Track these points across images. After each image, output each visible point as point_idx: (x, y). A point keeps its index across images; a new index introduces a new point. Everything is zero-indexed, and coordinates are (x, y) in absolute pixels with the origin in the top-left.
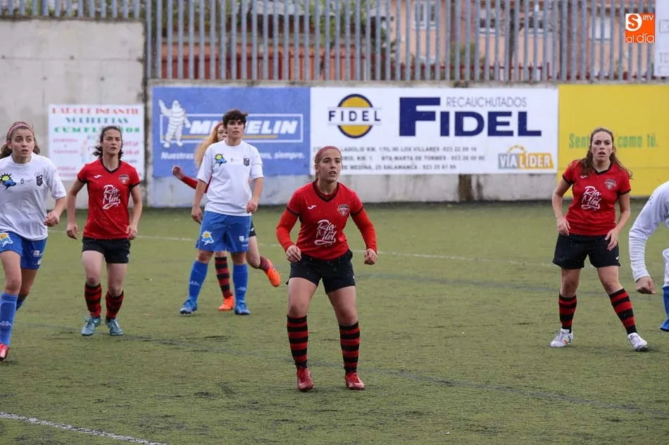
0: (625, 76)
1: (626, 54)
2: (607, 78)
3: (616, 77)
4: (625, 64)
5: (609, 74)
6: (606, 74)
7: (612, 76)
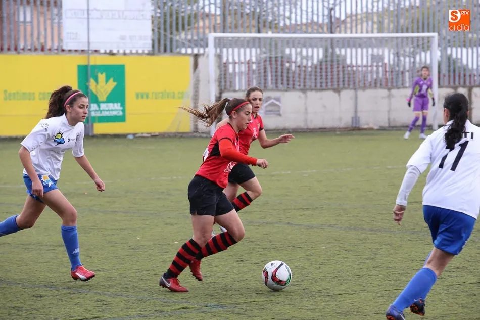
0: (43, 49)
1: (43, 33)
2: (30, 50)
3: (36, 49)
4: (42, 41)
5: (31, 48)
6: (29, 47)
7: (33, 49)
